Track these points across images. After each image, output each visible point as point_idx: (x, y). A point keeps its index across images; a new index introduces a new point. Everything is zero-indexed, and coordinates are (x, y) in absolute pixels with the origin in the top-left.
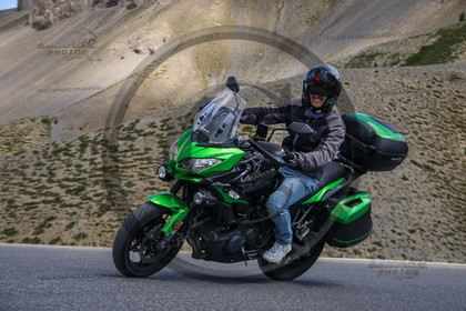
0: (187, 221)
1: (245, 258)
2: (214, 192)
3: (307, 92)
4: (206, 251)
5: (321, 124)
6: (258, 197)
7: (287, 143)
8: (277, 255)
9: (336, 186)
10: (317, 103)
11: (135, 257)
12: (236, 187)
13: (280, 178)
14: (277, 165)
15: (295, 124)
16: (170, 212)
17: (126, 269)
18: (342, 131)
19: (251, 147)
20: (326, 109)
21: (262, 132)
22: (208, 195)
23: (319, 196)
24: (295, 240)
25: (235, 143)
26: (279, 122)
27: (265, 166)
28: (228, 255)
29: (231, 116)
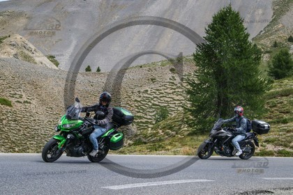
0: (65, 144)
1: (84, 155)
2: (74, 134)
4: (71, 154)
5: (106, 111)
6: (87, 135)
7: (95, 118)
8: (94, 154)
9: (112, 131)
10: (104, 104)
11: (49, 156)
12: (81, 132)
13: (94, 129)
14: (93, 125)
15: (98, 112)
16: (60, 141)
17: (46, 160)
19: (85, 120)
20: (107, 106)
21: (88, 115)
22: (72, 135)
23: (106, 135)
24: (99, 149)
25: (80, 119)
26: (92, 111)
27: (89, 126)
28: (78, 155)
29: (78, 110)
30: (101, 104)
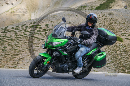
2: (59, 52)
4: (57, 70)
8: (78, 71)
10: (90, 25)
11: (35, 72)
13: (79, 48)
14: (78, 44)
16: (46, 58)
17: (33, 75)
18: (98, 33)
20: (93, 27)
21: (73, 34)
23: (90, 53)
27: (74, 45)
28: (63, 71)
29: (64, 29)
30: (87, 25)
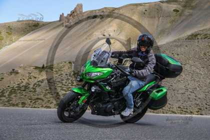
0: (89, 99)
1: (114, 114)
2: (100, 87)
3: (139, 45)
4: (97, 111)
5: (145, 58)
6: (119, 89)
9: (152, 84)
10: (143, 49)
12: (109, 84)
15: (134, 58)
18: (155, 61)
19: (116, 67)
22: (98, 88)
23: (145, 88)
24: (135, 107)
28: (106, 113)
29: (107, 55)
